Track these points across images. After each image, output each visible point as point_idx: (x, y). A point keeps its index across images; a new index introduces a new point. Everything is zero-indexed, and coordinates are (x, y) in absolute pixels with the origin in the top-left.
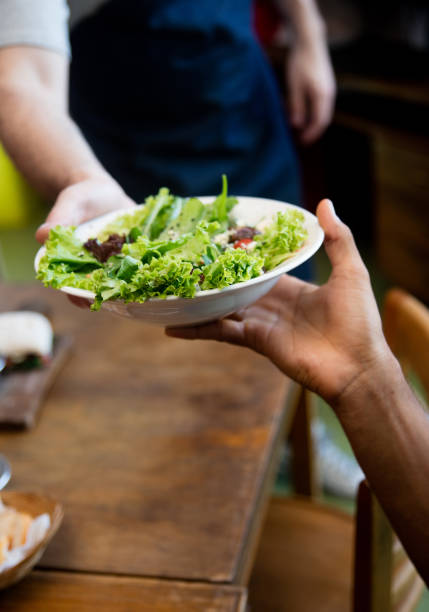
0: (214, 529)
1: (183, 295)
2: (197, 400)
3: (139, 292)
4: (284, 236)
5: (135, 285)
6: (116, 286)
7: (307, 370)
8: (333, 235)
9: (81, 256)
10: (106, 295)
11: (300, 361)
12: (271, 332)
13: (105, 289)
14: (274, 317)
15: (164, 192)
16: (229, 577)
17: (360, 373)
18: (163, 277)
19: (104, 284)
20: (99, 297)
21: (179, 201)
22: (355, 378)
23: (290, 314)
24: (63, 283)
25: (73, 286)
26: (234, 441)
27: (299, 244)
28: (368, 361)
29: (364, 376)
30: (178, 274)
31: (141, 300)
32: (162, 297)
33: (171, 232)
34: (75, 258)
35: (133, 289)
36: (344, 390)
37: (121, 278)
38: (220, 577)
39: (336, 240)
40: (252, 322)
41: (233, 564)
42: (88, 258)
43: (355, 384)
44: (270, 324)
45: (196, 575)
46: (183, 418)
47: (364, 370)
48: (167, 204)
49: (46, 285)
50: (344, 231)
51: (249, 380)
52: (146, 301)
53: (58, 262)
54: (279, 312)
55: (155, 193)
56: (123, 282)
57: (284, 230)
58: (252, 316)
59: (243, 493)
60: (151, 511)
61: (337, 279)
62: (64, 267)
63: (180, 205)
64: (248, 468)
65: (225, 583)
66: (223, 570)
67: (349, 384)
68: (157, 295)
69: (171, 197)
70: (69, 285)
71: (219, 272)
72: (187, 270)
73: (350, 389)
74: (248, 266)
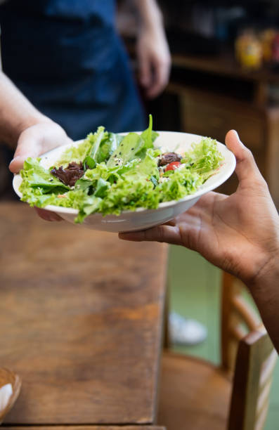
0: (132, 383)
1: (150, 207)
2: (101, 287)
3: (116, 207)
4: (209, 158)
5: (111, 201)
6: (94, 203)
7: (231, 259)
8: (241, 157)
9: (51, 181)
10: (88, 211)
11: (225, 254)
12: (200, 232)
13: (86, 205)
14: (198, 221)
15: (101, 129)
16: (151, 420)
17: (270, 259)
18: (133, 194)
19: (85, 202)
20: (82, 213)
21: (114, 136)
22: (267, 263)
23: (209, 217)
24: (45, 202)
25: (54, 204)
26: (134, 315)
27: (218, 164)
28: (275, 250)
29: (273, 261)
30: (144, 191)
31: (118, 213)
32: (133, 210)
33: (116, 159)
34: (47, 183)
35: (111, 205)
36: (259, 273)
37: (97, 196)
38: (144, 420)
39: (243, 160)
40: (185, 226)
41: (152, 409)
42: (57, 183)
43: (266, 267)
44: (198, 226)
45: (126, 420)
46: (92, 301)
47: (273, 257)
48: (105, 138)
49: (32, 205)
50: (248, 153)
51: (136, 270)
52: (121, 213)
53: (35, 187)
54: (200, 216)
55: (94, 130)
56: (100, 200)
57: (209, 154)
58: (182, 221)
59: (149, 354)
60: (82, 373)
61: (246, 190)
62: (40, 191)
63: (116, 138)
64: (148, 334)
65: (149, 424)
66: (145, 414)
67: (262, 268)
68: (129, 208)
69: (107, 133)
70: (51, 204)
71: (174, 188)
72: (149, 187)
73: (263, 272)
74: (193, 182)
